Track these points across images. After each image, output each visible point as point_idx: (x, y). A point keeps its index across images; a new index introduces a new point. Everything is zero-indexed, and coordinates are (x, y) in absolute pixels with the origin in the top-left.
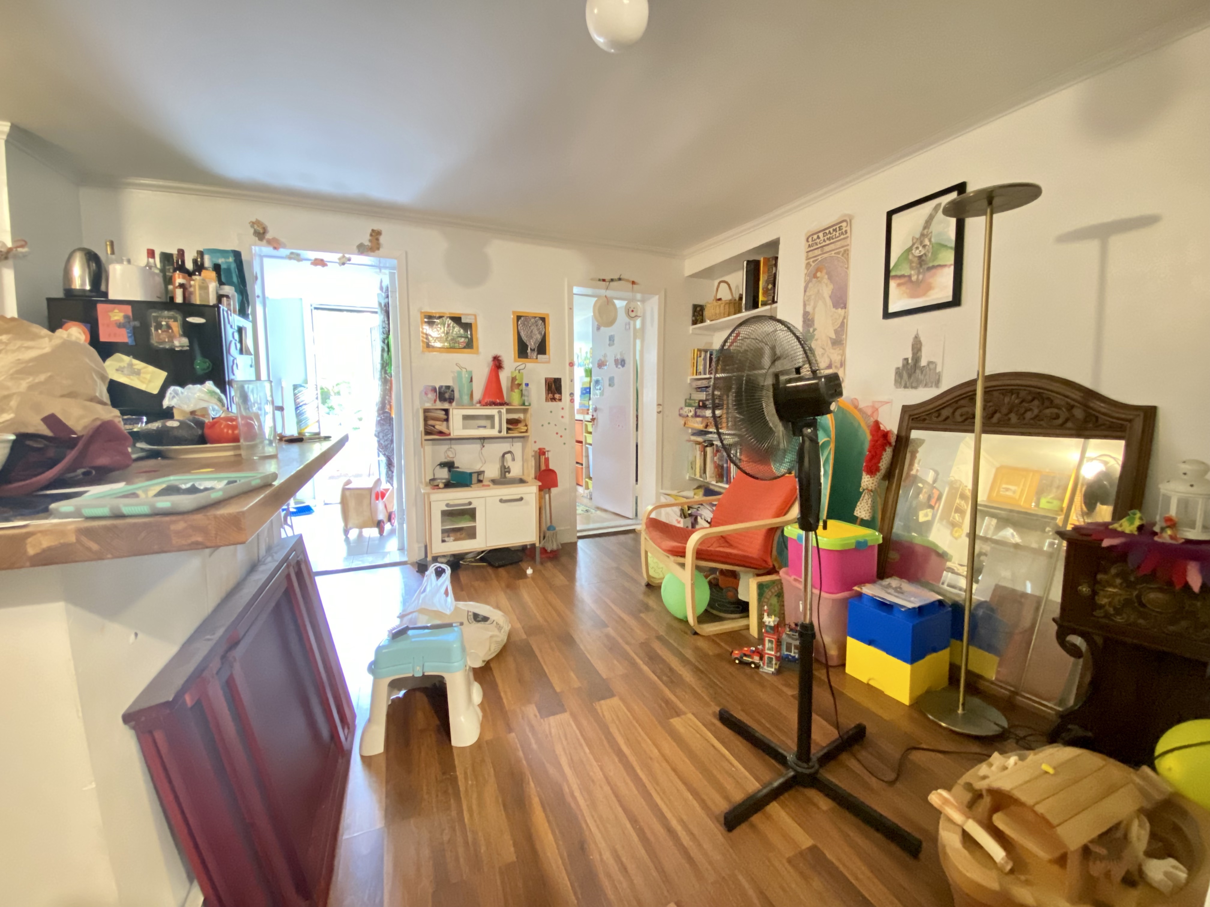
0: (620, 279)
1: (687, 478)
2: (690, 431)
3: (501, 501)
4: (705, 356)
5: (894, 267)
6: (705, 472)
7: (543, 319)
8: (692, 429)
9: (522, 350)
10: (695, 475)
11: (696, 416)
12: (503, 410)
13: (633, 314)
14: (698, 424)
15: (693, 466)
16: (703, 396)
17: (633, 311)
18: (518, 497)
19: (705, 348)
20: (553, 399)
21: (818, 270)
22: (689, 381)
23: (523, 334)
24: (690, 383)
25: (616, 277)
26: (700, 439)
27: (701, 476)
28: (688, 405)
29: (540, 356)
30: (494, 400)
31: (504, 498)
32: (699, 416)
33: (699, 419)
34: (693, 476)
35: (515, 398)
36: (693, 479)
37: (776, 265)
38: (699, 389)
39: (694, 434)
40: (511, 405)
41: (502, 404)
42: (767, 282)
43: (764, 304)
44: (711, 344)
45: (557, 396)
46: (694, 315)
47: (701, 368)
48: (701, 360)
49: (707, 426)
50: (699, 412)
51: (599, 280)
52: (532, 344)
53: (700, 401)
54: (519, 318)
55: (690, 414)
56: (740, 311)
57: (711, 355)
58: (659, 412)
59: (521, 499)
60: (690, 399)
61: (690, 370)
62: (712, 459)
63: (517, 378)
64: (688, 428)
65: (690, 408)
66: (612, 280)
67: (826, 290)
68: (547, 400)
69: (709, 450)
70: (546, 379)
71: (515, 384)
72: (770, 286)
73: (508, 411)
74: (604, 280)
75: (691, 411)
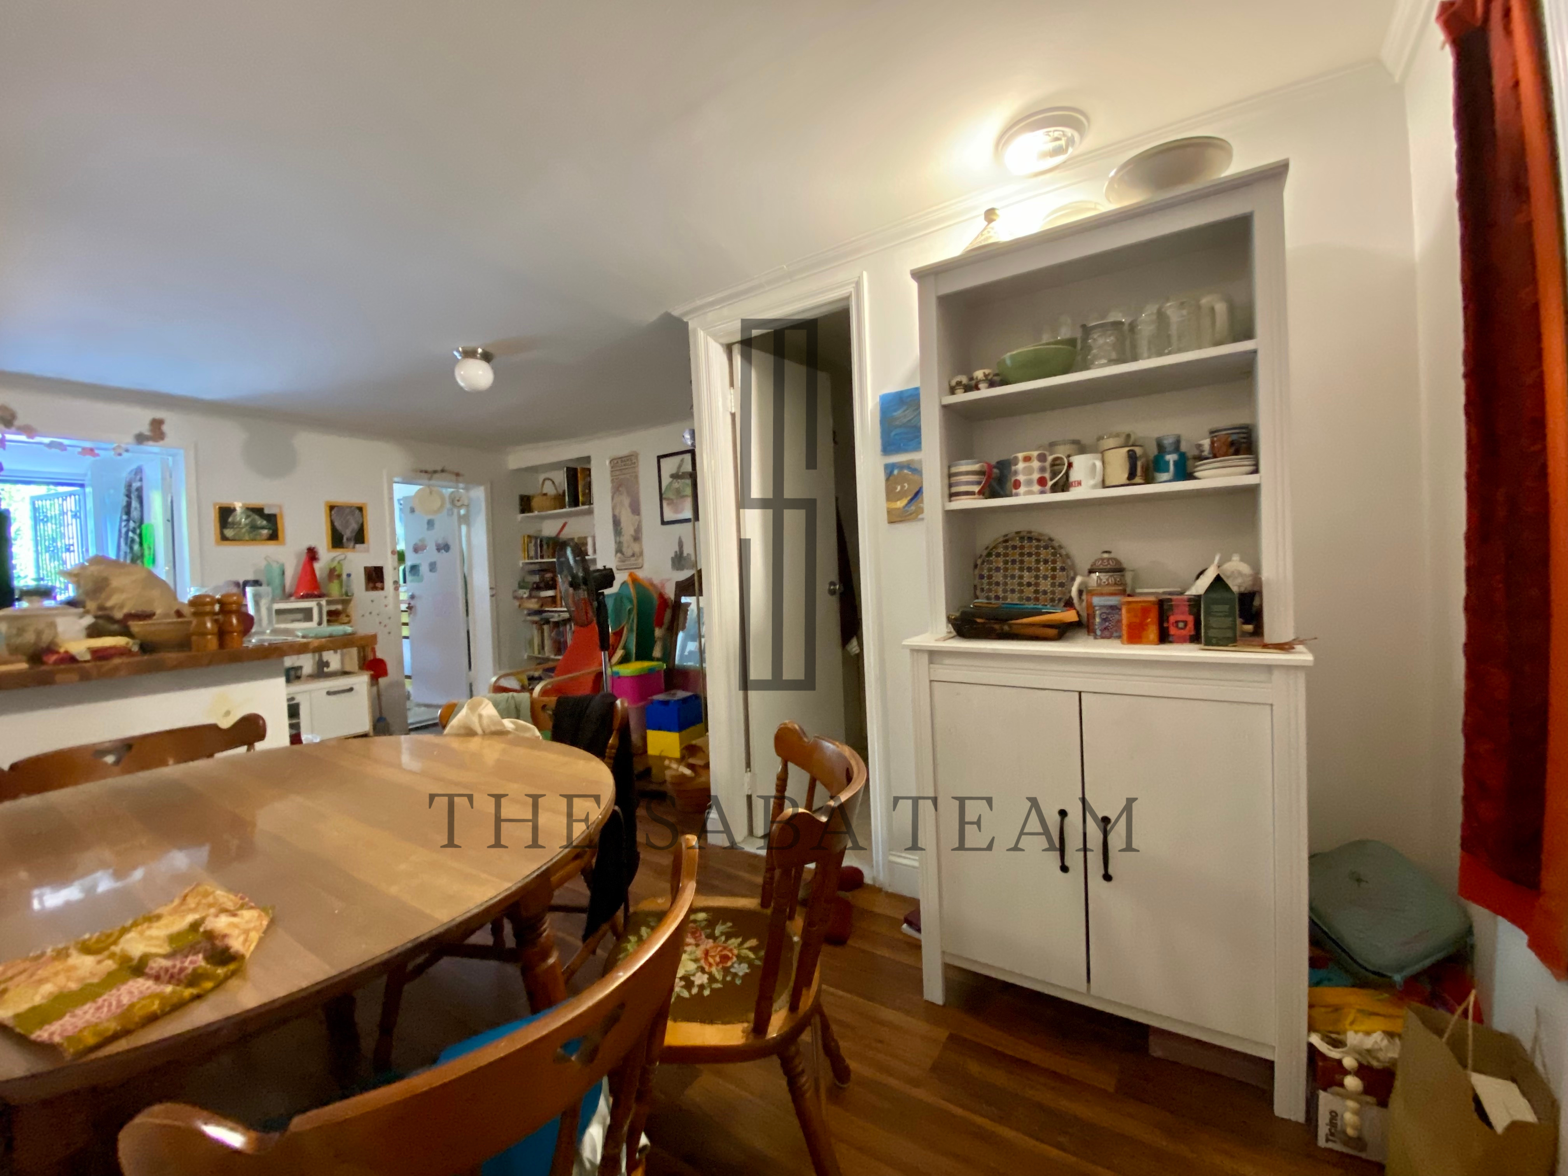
0: (443, 471)
1: (525, 657)
2: (525, 612)
3: (329, 693)
4: (536, 543)
5: (665, 492)
6: (543, 648)
7: (360, 509)
8: (529, 609)
9: (337, 541)
10: (534, 653)
11: (530, 597)
12: (323, 602)
13: (459, 504)
14: (533, 605)
15: (531, 643)
16: (536, 578)
17: (458, 501)
18: (348, 688)
19: (535, 534)
20: (375, 588)
21: (620, 485)
22: (521, 565)
23: (336, 524)
24: (522, 568)
25: (439, 468)
26: (536, 618)
27: (539, 653)
28: (521, 586)
29: (358, 546)
30: (310, 592)
31: (332, 690)
32: (534, 597)
33: (534, 600)
34: (531, 654)
35: (335, 590)
36: (530, 658)
37: (590, 475)
38: (533, 572)
39: (529, 615)
40: (331, 597)
41: (320, 596)
42: (584, 486)
43: (583, 504)
44: (541, 531)
45: (379, 585)
46: (521, 505)
47: (532, 553)
48: (532, 545)
49: (542, 606)
50: (534, 593)
51: (421, 471)
52: (347, 533)
53: (534, 583)
54: (332, 508)
55: (525, 596)
56: (563, 507)
57: (541, 541)
58: (492, 596)
59: (351, 690)
60: (523, 581)
61: (521, 554)
62: (550, 636)
63: (336, 568)
64: (525, 609)
65: (524, 590)
66: (435, 472)
67: (626, 501)
68: (367, 589)
69: (546, 627)
70: (366, 568)
71: (333, 574)
72: (587, 491)
73: (329, 603)
74: (426, 472)
75: (525, 593)
